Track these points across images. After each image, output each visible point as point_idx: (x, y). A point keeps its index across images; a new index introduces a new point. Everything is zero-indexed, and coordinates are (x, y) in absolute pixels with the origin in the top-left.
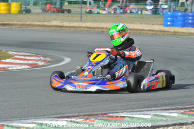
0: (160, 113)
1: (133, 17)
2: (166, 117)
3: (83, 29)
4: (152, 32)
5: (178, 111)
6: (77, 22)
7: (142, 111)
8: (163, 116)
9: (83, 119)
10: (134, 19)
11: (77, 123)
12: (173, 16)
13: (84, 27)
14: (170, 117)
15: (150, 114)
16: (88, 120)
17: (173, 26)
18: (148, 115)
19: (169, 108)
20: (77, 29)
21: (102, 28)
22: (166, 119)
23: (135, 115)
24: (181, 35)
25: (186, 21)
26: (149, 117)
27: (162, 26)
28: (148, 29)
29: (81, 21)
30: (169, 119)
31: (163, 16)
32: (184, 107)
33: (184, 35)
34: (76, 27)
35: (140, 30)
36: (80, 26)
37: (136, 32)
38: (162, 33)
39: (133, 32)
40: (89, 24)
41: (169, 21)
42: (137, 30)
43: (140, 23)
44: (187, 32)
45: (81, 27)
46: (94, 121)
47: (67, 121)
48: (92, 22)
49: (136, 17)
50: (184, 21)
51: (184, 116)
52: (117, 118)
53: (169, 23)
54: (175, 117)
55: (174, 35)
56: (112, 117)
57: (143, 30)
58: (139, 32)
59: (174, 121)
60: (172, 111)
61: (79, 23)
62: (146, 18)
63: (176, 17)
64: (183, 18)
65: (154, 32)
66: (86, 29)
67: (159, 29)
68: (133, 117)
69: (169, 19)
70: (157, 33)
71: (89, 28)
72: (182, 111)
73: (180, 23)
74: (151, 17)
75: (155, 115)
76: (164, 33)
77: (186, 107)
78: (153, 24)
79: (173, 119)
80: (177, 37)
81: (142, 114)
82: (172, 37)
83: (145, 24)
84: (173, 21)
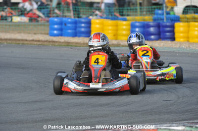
1: (6, 25)
4: (38, 43)
10: (8, 27)
12: (61, 23)
17: (61, 35)
24: (76, 46)
25: (78, 29)
27: (48, 35)
28: (31, 39)
31: (47, 24)
33: (80, 46)
35: (22, 40)
37: (18, 42)
38: (51, 43)
39: (14, 42)
42: (19, 40)
43: (19, 33)
44: (82, 42)
50: (75, 28)
53: (55, 32)
55: (68, 46)
57: (26, 40)
58: (21, 42)
63: (65, 24)
64: (74, 25)
65: (40, 43)
67: (46, 39)
69: (56, 26)
70: (45, 43)
73: (69, 31)
76: (54, 43)
78: (35, 34)
80: (71, 48)
82: (66, 49)
83: (24, 33)
84: (61, 30)
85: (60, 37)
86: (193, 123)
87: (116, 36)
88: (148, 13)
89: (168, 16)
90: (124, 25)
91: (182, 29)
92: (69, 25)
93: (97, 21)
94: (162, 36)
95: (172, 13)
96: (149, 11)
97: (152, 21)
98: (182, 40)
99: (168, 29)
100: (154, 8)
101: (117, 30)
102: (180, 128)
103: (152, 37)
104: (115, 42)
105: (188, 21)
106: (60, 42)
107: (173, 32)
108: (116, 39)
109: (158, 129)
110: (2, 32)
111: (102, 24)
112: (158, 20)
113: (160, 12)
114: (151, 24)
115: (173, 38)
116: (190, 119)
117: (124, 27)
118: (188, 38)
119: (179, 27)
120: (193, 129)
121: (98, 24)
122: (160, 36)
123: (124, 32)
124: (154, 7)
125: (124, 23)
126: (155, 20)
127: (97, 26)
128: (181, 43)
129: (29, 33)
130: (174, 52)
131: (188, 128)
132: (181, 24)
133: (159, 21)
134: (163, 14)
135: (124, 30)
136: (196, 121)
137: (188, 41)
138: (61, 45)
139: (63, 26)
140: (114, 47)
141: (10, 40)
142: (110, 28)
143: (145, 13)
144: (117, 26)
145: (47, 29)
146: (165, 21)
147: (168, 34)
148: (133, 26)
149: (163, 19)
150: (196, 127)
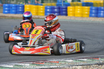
0: (18, 64)
5: (29, 63)
7: (6, 63)
8: (21, 66)
12: (9, 7)
15: (13, 65)
17: (9, 13)
18: (11, 65)
19: (22, 61)
23: (3, 65)
24: (17, 19)
25: (18, 10)
26: (12, 66)
27: (2, 13)
31: (2, 7)
32: (31, 61)
38: (4, 17)
41: (6, 10)
44: (20, 17)
50: (16, 9)
53: (6, 11)
60: (25, 63)
63: (11, 7)
67: (1, 15)
68: (2, 67)
69: (6, 9)
70: (1, 17)
72: (31, 63)
73: (13, 11)
75: (16, 65)
77: (33, 61)
80: (14, 20)
81: (7, 65)
82: (11, 20)
84: (9, 10)
86: (77, 58)
87: (37, 13)
89: (64, 3)
91: (71, 10)
92: (13, 8)
95: (66, 1)
97: (55, 6)
98: (71, 15)
99: (64, 10)
101: (38, 10)
102: (71, 61)
104: (37, 17)
105: (74, 5)
106: (8, 17)
107: (66, 11)
108: (37, 15)
109: (59, 61)
111: (30, 7)
112: (59, 5)
114: (56, 7)
115: (66, 15)
117: (42, 9)
118: (74, 14)
119: (70, 9)
120: (77, 62)
121: (28, 7)
122: (60, 13)
123: (42, 12)
125: (42, 6)
126: (57, 5)
128: (71, 17)
130: (67, 22)
131: (74, 61)
132: (71, 7)
134: (61, 2)
135: (41, 10)
137: (74, 16)
138: (9, 18)
139: (10, 8)
140: (36, 19)
142: (34, 9)
143: (52, 1)
144: (38, 8)
145: (2, 10)
146: (63, 5)
147: (64, 12)
148: (46, 8)
149: (61, 5)
150: (79, 60)
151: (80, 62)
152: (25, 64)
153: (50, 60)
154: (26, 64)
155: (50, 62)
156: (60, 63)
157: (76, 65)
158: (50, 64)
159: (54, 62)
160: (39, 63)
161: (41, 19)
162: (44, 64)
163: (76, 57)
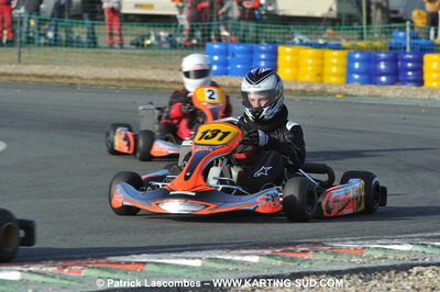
0: (220, 254)
2: (234, 262)
3: (27, 79)
5: (259, 251)
6: (11, 64)
8: (228, 261)
9: (55, 268)
10: (136, 57)
11: (44, 274)
12: (225, 53)
13: (27, 75)
14: (243, 263)
15: (200, 258)
16: (66, 270)
17: (226, 73)
18: (194, 258)
20: (13, 78)
21: (70, 77)
22: (235, 267)
23: (167, 258)
26: (197, 263)
28: (172, 79)
29: (20, 62)
30: (240, 268)
34: (11, 75)
35: (155, 81)
36: (18, 71)
39: (140, 85)
40: (37, 69)
41: (216, 63)
42: (150, 82)
43: (153, 68)
45: (21, 75)
46: (79, 272)
47: (21, 271)
48: (46, 64)
49: (141, 55)
50: (250, 62)
51: (274, 262)
52: (129, 267)
53: (215, 67)
54: (255, 264)
56: (119, 263)
57: (162, 82)
59: (251, 271)
61: (13, 66)
62: (165, 55)
63: (233, 55)
66: (34, 79)
68: (163, 264)
69: (216, 58)
71: (42, 76)
72: (268, 252)
73: (239, 66)
74: (176, 55)
75: (210, 259)
79: (249, 268)
81: (181, 258)
83: (162, 69)
84: (226, 63)
85: (224, 77)
86: (430, 238)
87: (320, 74)
88: (384, 35)
89: (415, 41)
90: (335, 57)
92: (238, 56)
93: (288, 49)
94: (400, 78)
96: (386, 33)
98: (435, 84)
100: (395, 28)
101: (323, 66)
102: (406, 247)
103: (383, 79)
104: (316, 88)
107: (420, 70)
108: (322, 82)
109: (364, 248)
110: (125, 66)
111: (296, 54)
112: (396, 49)
113: (401, 34)
115: (419, 82)
116: (427, 231)
117: (335, 61)
119: (431, 61)
120: (427, 250)
121: (289, 54)
122: (396, 76)
123: (334, 70)
124: (393, 25)
125: (335, 53)
127: (288, 58)
128: (433, 90)
129: (171, 69)
130: (417, 106)
131: (418, 248)
132: (435, 57)
133: (397, 51)
134: (405, 38)
135: (333, 65)
136: (436, 234)
139: (229, 58)
140: (314, 95)
141: (133, 80)
142: (310, 61)
143: (376, 35)
144: (323, 58)
146: (408, 50)
147: (410, 73)
148: (351, 60)
149: (405, 48)
150: (434, 246)
151: (437, 251)
152: (245, 255)
153: (335, 245)
154: (248, 254)
155: (333, 248)
156: (366, 253)
157: (420, 261)
158: (332, 257)
159: (348, 249)
160: (292, 251)
161: (329, 94)
162: (311, 255)
163: (429, 234)
